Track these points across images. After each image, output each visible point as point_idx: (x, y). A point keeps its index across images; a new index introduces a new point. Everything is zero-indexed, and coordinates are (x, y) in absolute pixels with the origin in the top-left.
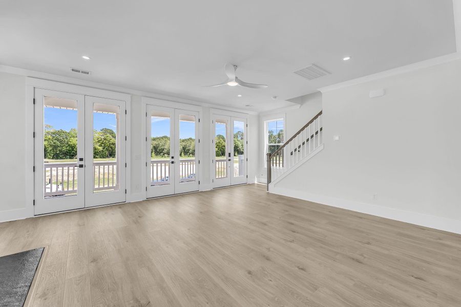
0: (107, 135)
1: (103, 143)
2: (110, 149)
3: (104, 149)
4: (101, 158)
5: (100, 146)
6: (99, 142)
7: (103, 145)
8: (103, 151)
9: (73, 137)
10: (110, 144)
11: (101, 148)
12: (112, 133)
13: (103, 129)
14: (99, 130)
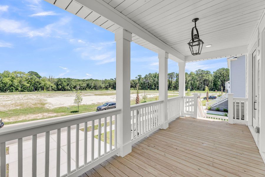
0: (33, 76)
1: (29, 81)
2: (35, 85)
3: (30, 85)
4: (28, 91)
5: (28, 83)
6: (26, 80)
7: (30, 83)
8: (29, 87)
9: (6, 77)
10: (35, 82)
11: (28, 85)
12: (36, 74)
13: (30, 72)
14: (27, 73)
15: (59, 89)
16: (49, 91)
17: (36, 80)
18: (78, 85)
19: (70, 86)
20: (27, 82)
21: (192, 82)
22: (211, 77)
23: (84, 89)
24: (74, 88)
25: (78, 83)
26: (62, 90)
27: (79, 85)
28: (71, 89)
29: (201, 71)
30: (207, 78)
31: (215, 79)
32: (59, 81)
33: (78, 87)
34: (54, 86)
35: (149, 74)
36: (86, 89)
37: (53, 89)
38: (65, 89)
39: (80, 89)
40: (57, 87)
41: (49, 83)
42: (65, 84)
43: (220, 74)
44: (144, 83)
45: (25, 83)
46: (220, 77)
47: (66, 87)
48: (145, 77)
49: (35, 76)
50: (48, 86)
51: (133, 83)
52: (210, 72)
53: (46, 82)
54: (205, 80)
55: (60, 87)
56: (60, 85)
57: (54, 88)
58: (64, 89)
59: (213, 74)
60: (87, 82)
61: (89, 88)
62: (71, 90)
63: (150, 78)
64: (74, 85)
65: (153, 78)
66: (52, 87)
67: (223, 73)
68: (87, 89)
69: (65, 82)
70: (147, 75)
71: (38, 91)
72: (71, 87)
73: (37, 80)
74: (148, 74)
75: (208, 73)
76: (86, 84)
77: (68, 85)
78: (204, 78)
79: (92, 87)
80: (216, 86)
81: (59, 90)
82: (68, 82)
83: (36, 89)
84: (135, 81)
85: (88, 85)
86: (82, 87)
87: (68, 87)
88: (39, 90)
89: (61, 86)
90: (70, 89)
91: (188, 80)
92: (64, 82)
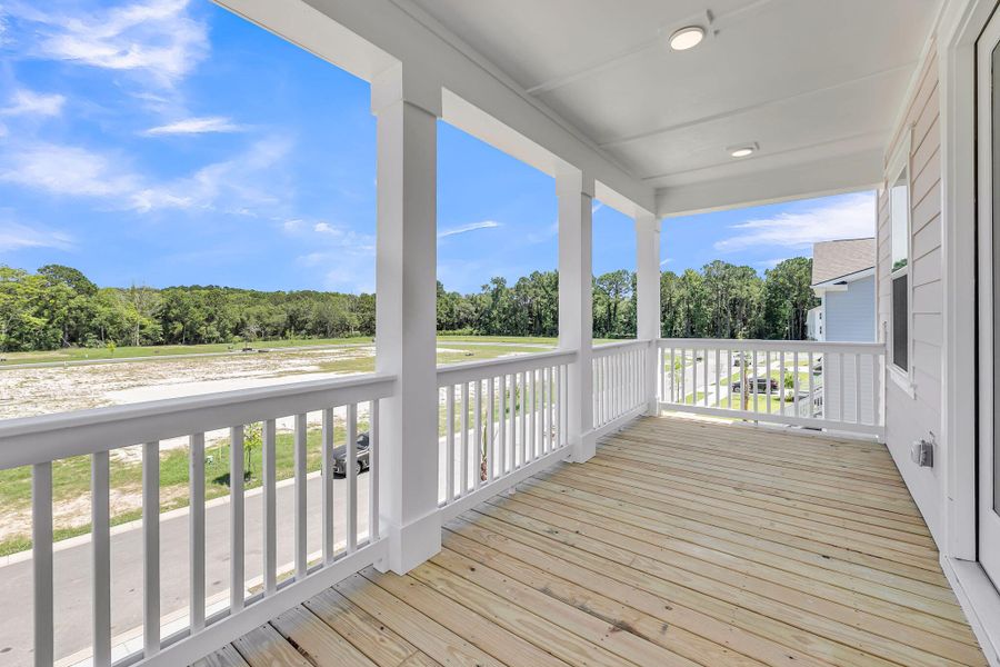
0: (60, 286)
1: (46, 307)
2: (72, 323)
3: (49, 323)
4: (40, 349)
5: (38, 314)
6: (32, 303)
7: (46, 312)
8: (45, 329)
10: (70, 309)
11: (41, 322)
12: (75, 278)
13: (48, 267)
14: (33, 272)
15: (172, 334)
16: (128, 343)
17: (72, 301)
18: (253, 319)
19: (219, 323)
20: (35, 309)
21: (691, 306)
22: (758, 289)
23: (275, 333)
24: (236, 331)
25: (254, 310)
26: (188, 342)
27: (258, 317)
28: (223, 335)
29: (722, 266)
30: (745, 295)
31: (770, 297)
32: (174, 304)
33: (254, 328)
34: (153, 326)
35: (533, 276)
36: (283, 335)
37: (147, 337)
38: (199, 335)
39: (259, 334)
40: (166, 329)
41: (128, 313)
42: (199, 316)
43: (790, 278)
44: (515, 311)
45: (27, 316)
46: (789, 289)
47: (203, 328)
48: (518, 288)
49: (70, 283)
50: (127, 325)
51: (473, 309)
52: (755, 272)
53: (120, 308)
54: (735, 300)
55: (180, 327)
56: (177, 318)
57: (150, 333)
58: (192, 337)
59: (765, 277)
60: (292, 306)
61: (298, 330)
62: (221, 339)
63: (538, 291)
64: (238, 319)
65: (549, 289)
66: (142, 327)
67: (800, 278)
68: (288, 332)
69: (199, 307)
70: (523, 279)
71: (81, 346)
72: (225, 328)
73: (81, 300)
74: (528, 277)
75: (745, 274)
76: (285, 315)
77: (210, 319)
78: (734, 291)
79: (309, 326)
80: (775, 325)
81: (171, 339)
82: (211, 309)
83: (74, 338)
84: (479, 302)
85: (292, 319)
86: (267, 325)
87: (212, 328)
88: (85, 340)
89: (183, 323)
90: (217, 334)
91: (674, 301)
92: (195, 310)
